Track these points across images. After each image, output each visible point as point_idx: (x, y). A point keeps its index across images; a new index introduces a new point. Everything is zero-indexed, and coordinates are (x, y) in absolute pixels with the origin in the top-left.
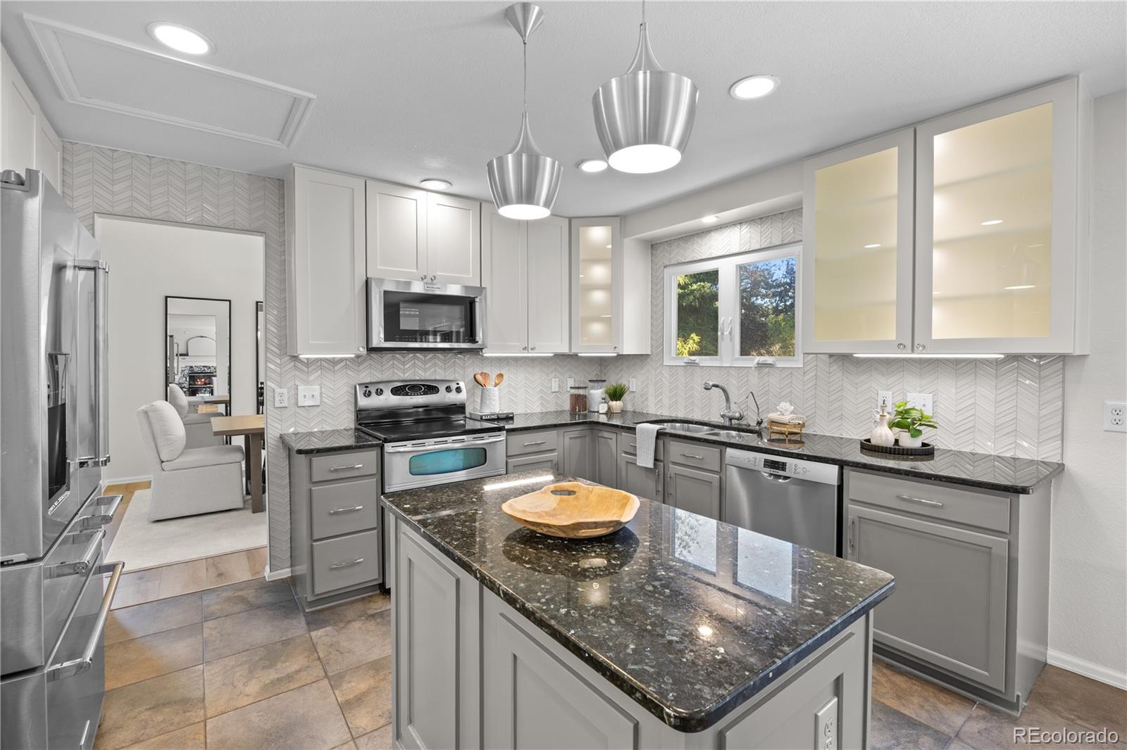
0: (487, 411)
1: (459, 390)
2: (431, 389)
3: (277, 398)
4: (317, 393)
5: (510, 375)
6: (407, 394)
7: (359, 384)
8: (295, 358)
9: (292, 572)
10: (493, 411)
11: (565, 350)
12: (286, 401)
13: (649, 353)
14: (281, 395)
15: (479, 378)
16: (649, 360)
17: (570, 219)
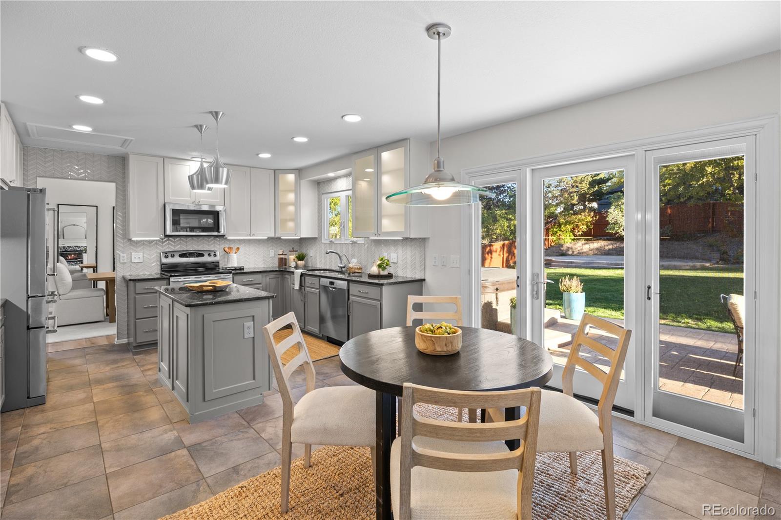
0: (230, 266)
1: (215, 255)
2: (201, 255)
3: (121, 259)
4: (141, 256)
5: (243, 249)
6: (187, 257)
7: (163, 252)
8: (130, 240)
9: (128, 340)
10: (233, 266)
11: (273, 235)
12: (126, 259)
13: (317, 237)
14: (123, 257)
15: (226, 249)
16: (317, 240)
17: (275, 170)
